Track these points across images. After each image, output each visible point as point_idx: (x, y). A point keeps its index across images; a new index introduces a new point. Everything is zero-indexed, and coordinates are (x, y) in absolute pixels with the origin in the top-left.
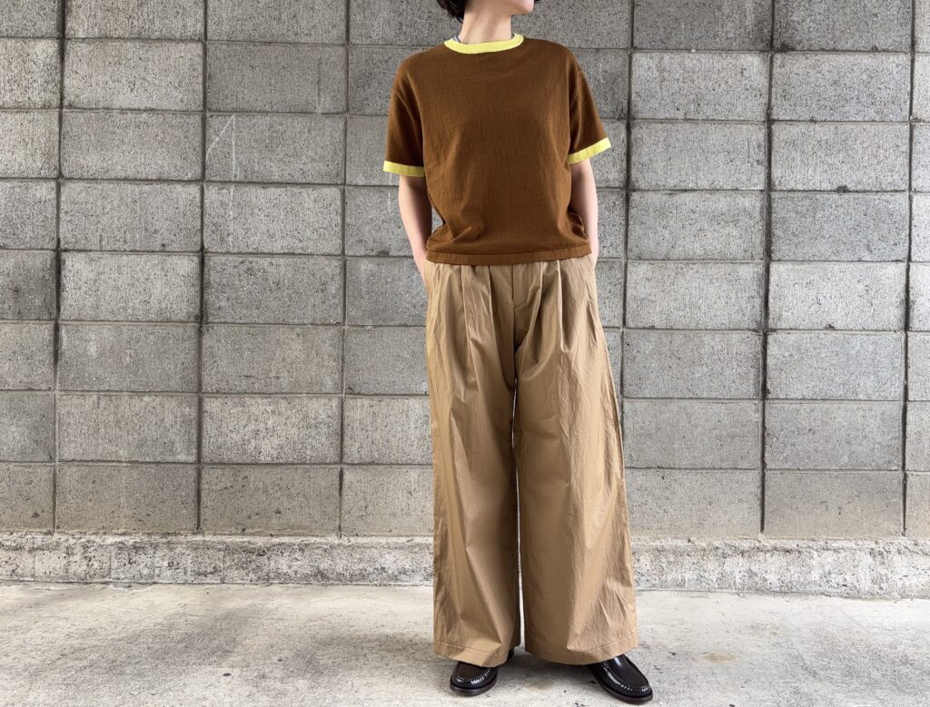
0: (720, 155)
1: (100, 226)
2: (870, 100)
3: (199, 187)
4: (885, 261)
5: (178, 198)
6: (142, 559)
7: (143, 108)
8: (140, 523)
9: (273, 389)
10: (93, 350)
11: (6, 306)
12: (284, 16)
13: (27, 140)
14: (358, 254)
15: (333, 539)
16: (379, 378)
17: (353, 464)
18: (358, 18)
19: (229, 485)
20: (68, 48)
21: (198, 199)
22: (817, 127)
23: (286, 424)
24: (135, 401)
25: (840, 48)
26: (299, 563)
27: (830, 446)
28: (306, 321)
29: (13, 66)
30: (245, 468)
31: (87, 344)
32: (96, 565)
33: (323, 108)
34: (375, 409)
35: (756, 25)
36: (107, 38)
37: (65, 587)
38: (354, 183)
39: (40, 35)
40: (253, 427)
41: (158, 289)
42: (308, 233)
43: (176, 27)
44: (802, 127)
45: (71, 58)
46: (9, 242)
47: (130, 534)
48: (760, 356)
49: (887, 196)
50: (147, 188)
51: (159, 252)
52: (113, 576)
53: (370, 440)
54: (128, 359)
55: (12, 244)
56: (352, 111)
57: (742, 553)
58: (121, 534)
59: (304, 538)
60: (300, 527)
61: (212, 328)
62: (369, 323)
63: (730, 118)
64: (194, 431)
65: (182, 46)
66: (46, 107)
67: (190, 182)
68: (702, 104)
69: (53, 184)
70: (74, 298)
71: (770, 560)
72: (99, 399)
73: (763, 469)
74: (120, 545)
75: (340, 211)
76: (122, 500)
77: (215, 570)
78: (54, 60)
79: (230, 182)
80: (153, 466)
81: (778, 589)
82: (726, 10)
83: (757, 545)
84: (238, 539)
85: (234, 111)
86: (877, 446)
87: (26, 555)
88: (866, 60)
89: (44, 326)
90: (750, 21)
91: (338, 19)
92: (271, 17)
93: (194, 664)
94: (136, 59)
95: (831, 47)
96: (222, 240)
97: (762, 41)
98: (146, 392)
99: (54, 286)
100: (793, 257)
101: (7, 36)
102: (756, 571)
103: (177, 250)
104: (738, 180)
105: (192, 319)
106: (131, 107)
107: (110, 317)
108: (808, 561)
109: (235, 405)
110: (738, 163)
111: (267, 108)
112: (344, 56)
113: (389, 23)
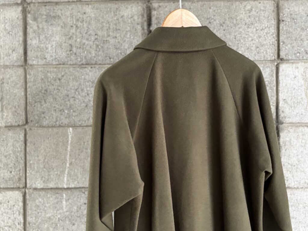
33: (6, 122)
38: (34, 186)
56: (30, 124)
75: (22, 211)
91: (17, 44)
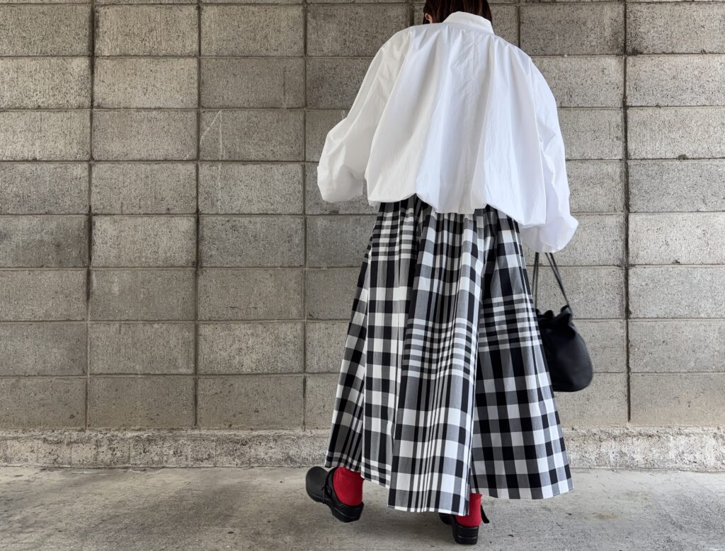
0: (588, 133)
1: (121, 196)
2: (701, 90)
3: (194, 165)
4: (717, 211)
5: (179, 174)
6: (154, 449)
7: (153, 107)
8: (151, 421)
9: (252, 317)
10: (116, 289)
11: (50, 257)
12: (258, 37)
13: (66, 132)
14: (315, 213)
15: (299, 431)
16: (332, 307)
17: (313, 373)
18: (313, 36)
19: (219, 391)
20: (96, 63)
21: (194, 174)
22: (661, 110)
23: (262, 343)
24: (148, 327)
25: (677, 52)
26: (273, 450)
27: (680, 354)
28: (276, 264)
29: (55, 77)
30: (230, 377)
31: (112, 285)
32: (119, 454)
34: (331, 332)
35: (612, 36)
36: (125, 55)
37: (95, 471)
39: (75, 54)
40: (237, 346)
41: (164, 242)
42: (278, 198)
43: (177, 46)
44: (650, 111)
45: (99, 70)
46: (53, 209)
47: (144, 430)
48: (623, 285)
49: (717, 162)
50: (156, 167)
51: (165, 214)
52: (131, 462)
53: (326, 354)
54: (142, 296)
55: (55, 210)
57: (615, 438)
58: (138, 430)
59: (276, 431)
60: (274, 423)
61: (206, 271)
62: (324, 265)
63: (595, 105)
64: (192, 350)
65: (182, 61)
66: (80, 107)
67: (188, 161)
68: (573, 96)
69: (86, 165)
70: (102, 250)
71: (636, 443)
72: (120, 326)
73: (628, 373)
74: (137, 438)
76: (139, 403)
77: (210, 457)
78: (86, 72)
79: (218, 161)
80: (162, 377)
81: (643, 466)
82: (590, 25)
83: (626, 431)
84: (226, 433)
85: (221, 108)
86: (716, 353)
87: (65, 447)
88: (697, 60)
89: (79, 272)
90: (608, 33)
92: (248, 38)
93: (204, 525)
94: (148, 71)
95: (670, 51)
96: (213, 204)
97: (618, 47)
98: (155, 321)
99: (87, 242)
100: (646, 210)
101: (51, 56)
102: (626, 452)
103: (178, 212)
104: (602, 152)
105: (190, 264)
106: (145, 107)
107: (129, 265)
108: (666, 444)
109: (223, 330)
110: (602, 139)
111: (246, 105)
112: (303, 66)
113: (336, 40)
